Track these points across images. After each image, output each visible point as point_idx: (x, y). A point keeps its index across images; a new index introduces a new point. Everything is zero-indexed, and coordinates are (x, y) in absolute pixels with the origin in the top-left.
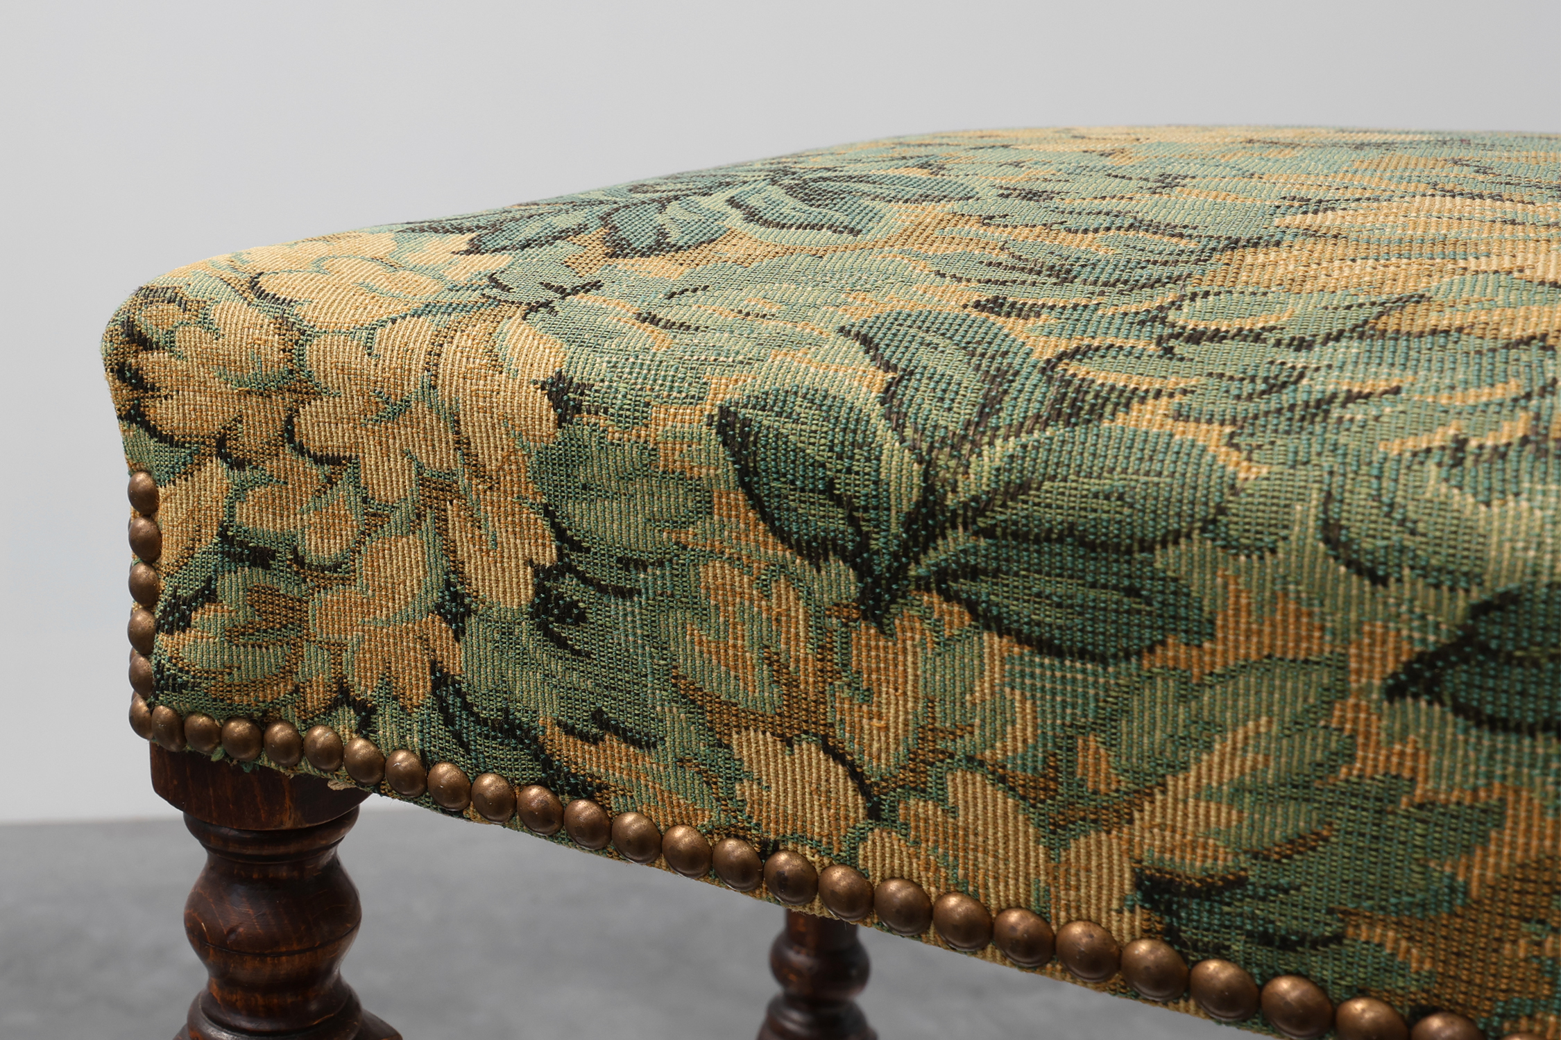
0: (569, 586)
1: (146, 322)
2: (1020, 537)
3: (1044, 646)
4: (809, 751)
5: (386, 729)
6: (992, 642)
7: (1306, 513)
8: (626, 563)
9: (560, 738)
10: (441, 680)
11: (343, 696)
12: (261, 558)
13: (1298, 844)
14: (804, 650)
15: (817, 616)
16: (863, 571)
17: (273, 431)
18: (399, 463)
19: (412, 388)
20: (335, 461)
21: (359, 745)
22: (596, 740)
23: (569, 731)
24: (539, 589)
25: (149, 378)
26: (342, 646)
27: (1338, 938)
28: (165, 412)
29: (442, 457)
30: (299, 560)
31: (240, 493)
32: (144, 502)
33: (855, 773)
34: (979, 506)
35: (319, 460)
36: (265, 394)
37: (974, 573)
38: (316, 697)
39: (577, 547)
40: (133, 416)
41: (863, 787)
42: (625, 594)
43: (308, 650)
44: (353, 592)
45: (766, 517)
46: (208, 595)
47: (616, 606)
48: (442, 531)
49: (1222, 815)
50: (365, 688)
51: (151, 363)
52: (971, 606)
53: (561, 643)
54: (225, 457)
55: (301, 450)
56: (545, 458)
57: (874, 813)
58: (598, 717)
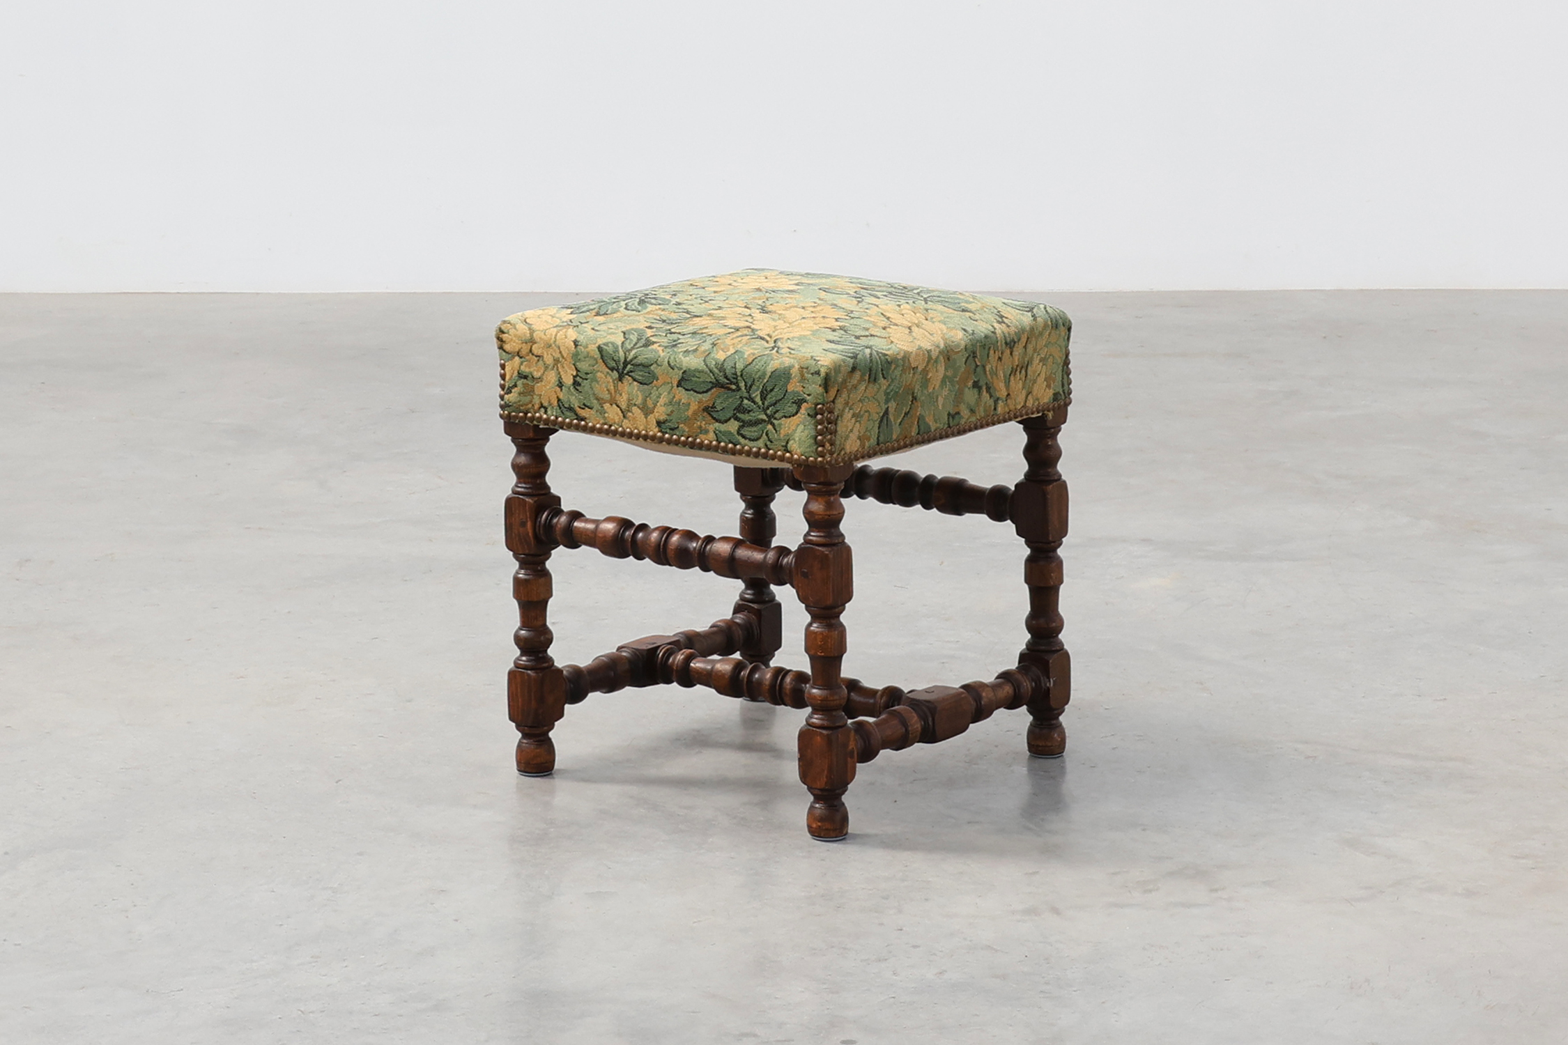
0: (578, 379)
1: (503, 328)
2: (637, 365)
3: (641, 383)
4: (614, 406)
5: (549, 412)
6: (635, 383)
7: (666, 360)
8: (587, 374)
9: (579, 409)
10: (559, 400)
11: (542, 406)
12: (526, 377)
13: (672, 412)
14: (612, 388)
15: (613, 381)
16: (618, 372)
17: (528, 350)
18: (550, 356)
19: (552, 342)
20: (539, 356)
21: (545, 416)
22: (583, 409)
23: (580, 407)
24: (574, 380)
25: (504, 339)
26: (541, 395)
27: (678, 427)
28: (507, 347)
29: (557, 355)
30: (533, 377)
31: (521, 364)
32: (503, 367)
33: (621, 410)
34: (631, 361)
35: (536, 356)
36: (526, 343)
37: (631, 372)
38: (536, 407)
39: (579, 371)
40: (501, 348)
41: (622, 412)
42: (586, 379)
43: (535, 397)
44: (543, 383)
45: (605, 364)
46: (515, 386)
47: (585, 381)
48: (558, 370)
49: (663, 409)
50: (546, 404)
51: (504, 336)
52: (632, 377)
53: (577, 390)
54: (519, 356)
55: (533, 354)
56: (573, 355)
57: (624, 417)
58: (584, 404)
